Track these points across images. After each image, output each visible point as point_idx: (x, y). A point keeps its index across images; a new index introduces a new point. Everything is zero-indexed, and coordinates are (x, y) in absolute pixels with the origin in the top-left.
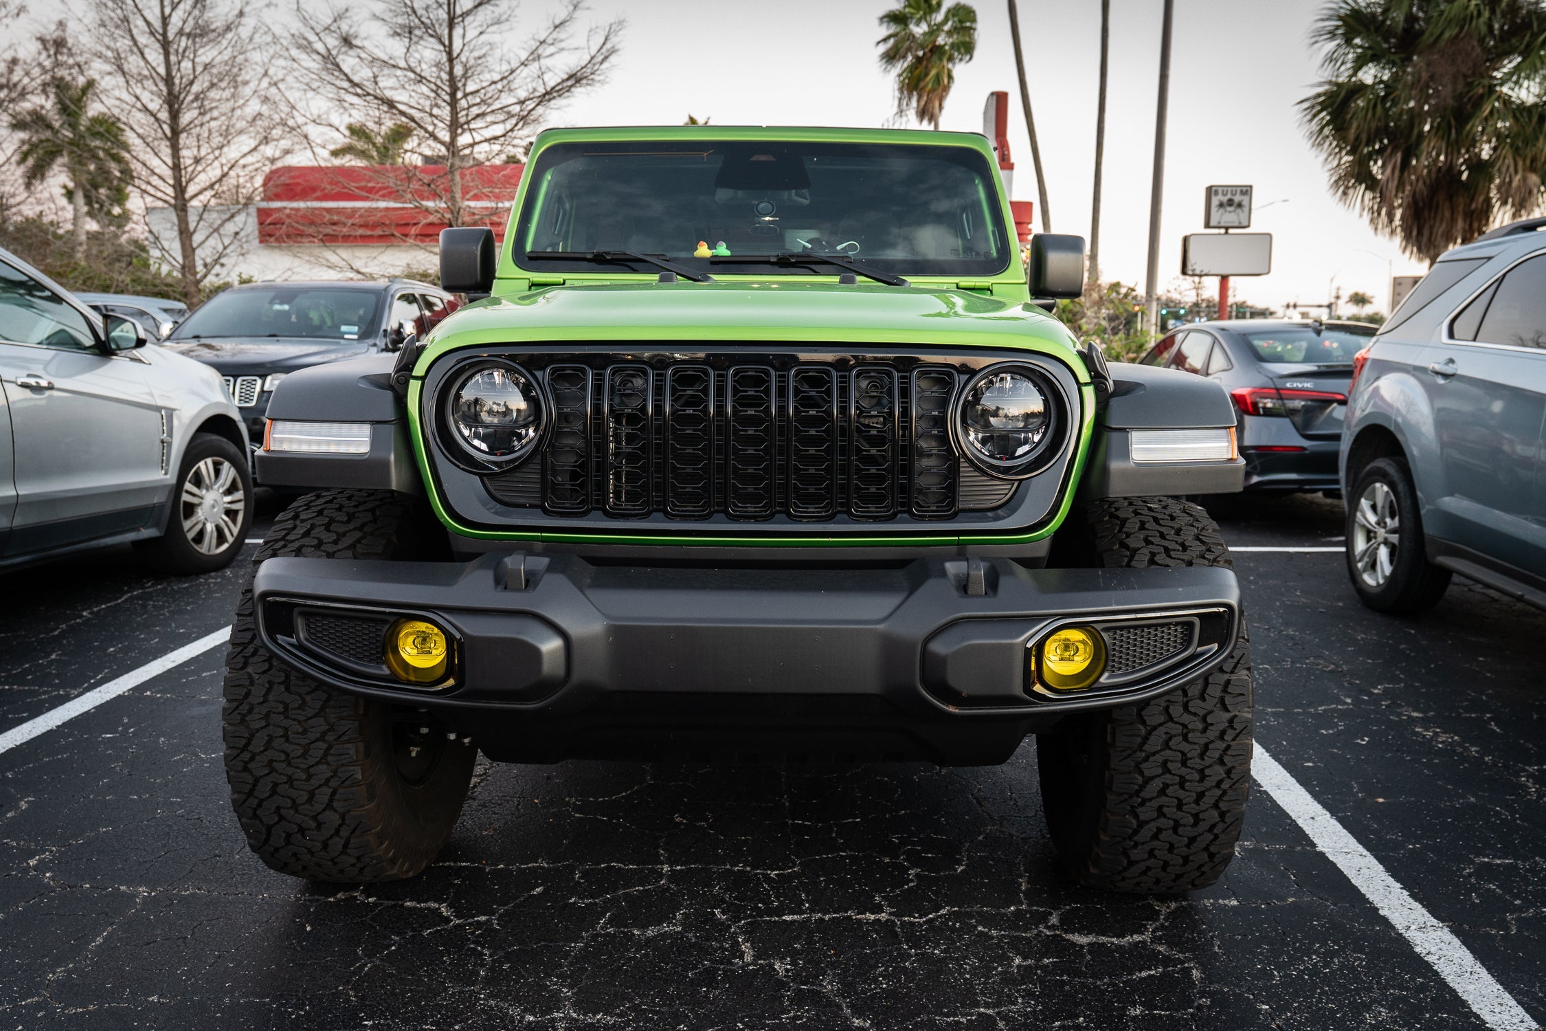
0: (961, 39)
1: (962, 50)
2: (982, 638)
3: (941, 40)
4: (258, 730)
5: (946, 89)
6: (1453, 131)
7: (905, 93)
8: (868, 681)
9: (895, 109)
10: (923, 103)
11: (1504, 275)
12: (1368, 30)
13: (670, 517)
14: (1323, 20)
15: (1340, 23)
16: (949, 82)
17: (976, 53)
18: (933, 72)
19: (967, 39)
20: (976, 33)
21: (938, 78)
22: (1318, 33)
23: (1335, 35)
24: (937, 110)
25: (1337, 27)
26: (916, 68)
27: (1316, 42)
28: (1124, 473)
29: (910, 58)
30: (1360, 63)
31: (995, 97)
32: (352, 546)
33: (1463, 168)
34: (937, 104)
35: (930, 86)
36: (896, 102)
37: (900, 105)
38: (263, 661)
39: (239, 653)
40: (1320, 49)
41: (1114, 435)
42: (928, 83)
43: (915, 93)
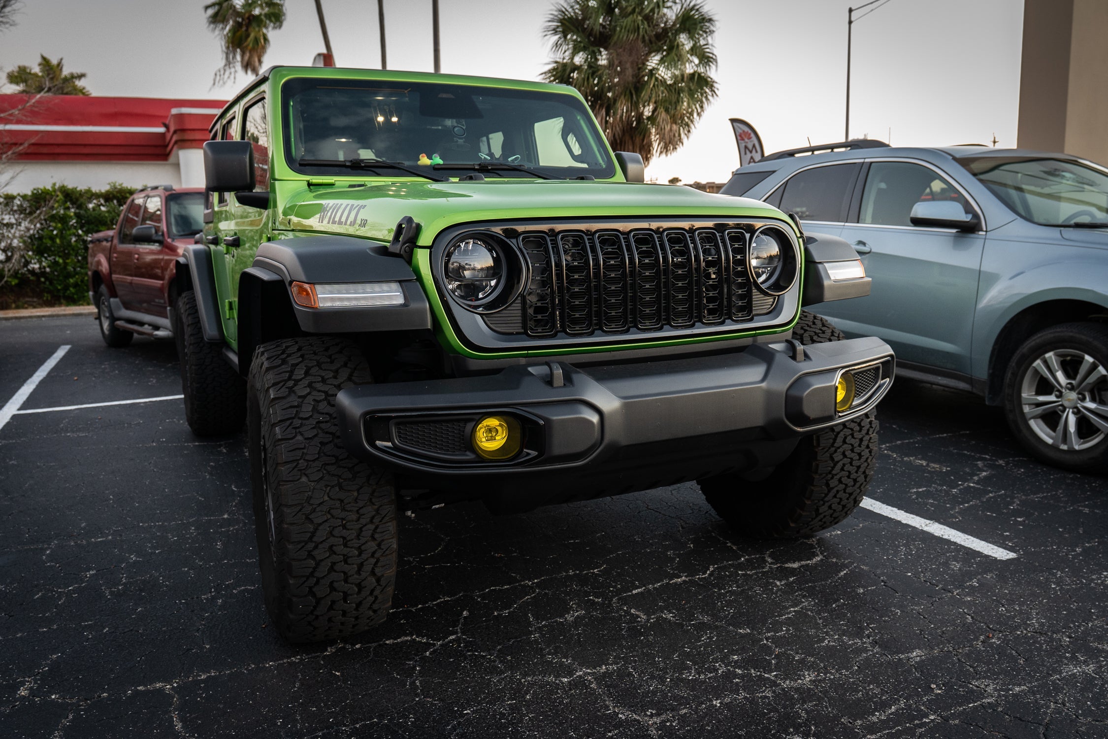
0: (272, 10)
1: (273, 19)
2: (819, 384)
3: (257, 11)
4: (321, 524)
5: (263, 49)
6: (634, 96)
7: (231, 49)
8: (758, 420)
9: (223, 62)
10: (246, 58)
11: (787, 181)
12: (578, 30)
13: (607, 333)
14: (549, 21)
15: (559, 24)
16: (265, 43)
17: (285, 24)
18: (252, 35)
19: (277, 11)
20: (284, 8)
21: (256, 40)
22: (547, 29)
23: (556, 32)
24: (257, 63)
25: (558, 27)
26: (238, 31)
27: (546, 35)
28: (830, 287)
29: (231, 22)
30: (575, 51)
31: (322, 58)
32: (350, 379)
33: (634, 119)
34: (256, 60)
35: (251, 45)
36: (224, 56)
37: (227, 58)
38: (317, 471)
39: (294, 469)
40: (548, 40)
41: (820, 266)
42: (248, 45)
43: (238, 50)
